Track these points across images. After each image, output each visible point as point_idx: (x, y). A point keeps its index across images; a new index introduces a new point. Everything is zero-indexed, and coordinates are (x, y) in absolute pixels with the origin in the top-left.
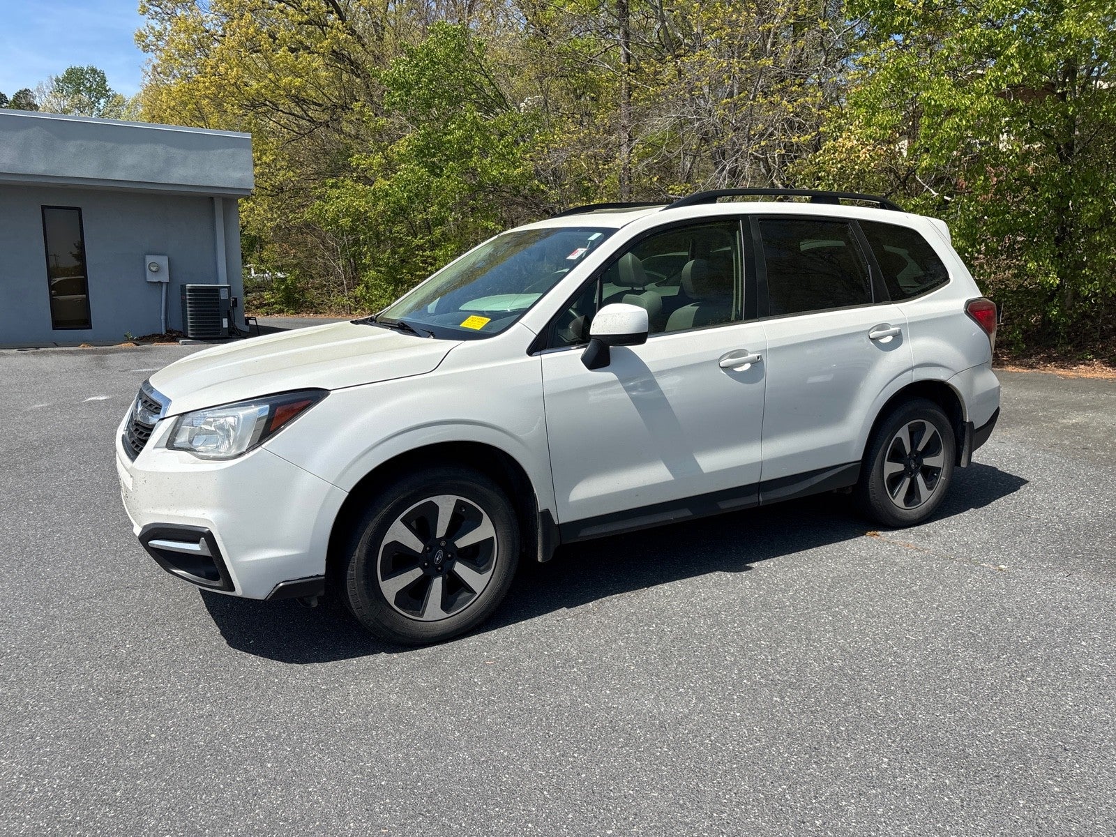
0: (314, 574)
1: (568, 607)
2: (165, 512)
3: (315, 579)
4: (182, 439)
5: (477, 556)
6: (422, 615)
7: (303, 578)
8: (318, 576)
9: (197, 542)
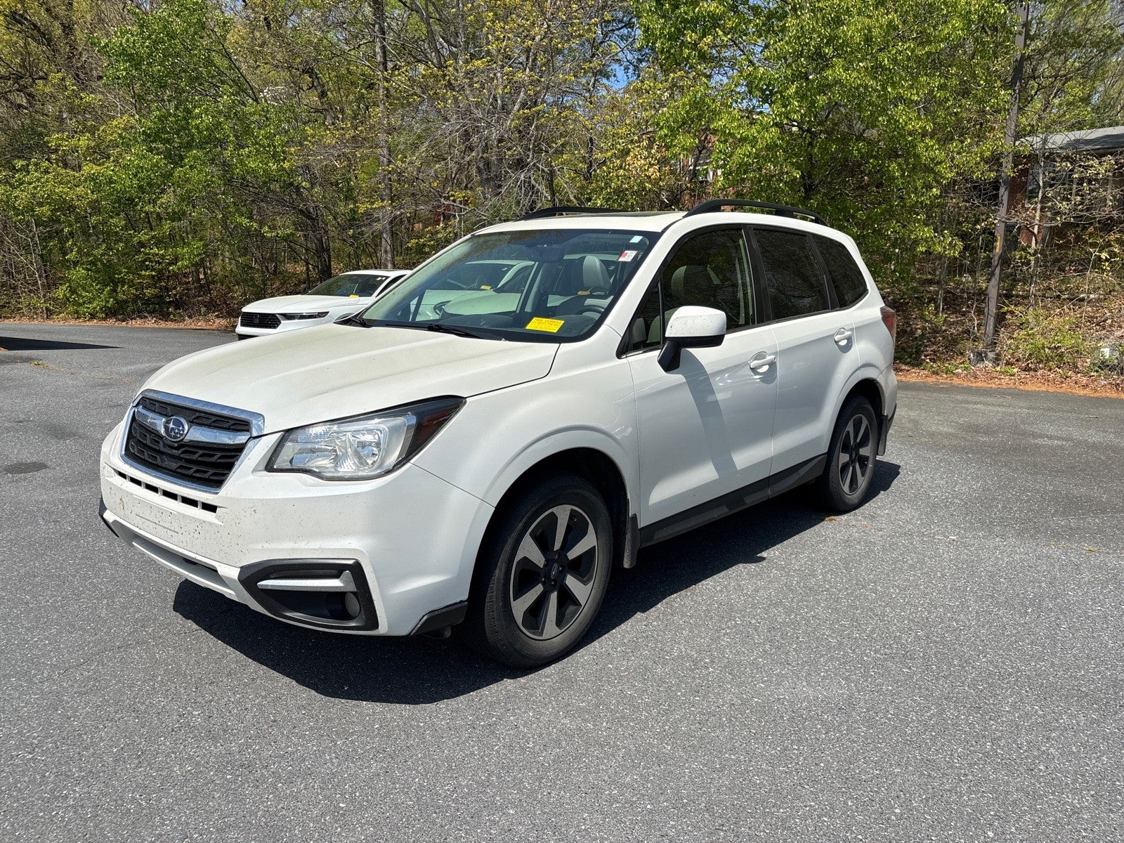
0: (458, 600)
1: (643, 611)
2: (290, 545)
3: (459, 605)
4: (282, 461)
5: (581, 567)
6: (541, 634)
7: (447, 606)
8: (461, 602)
9: (337, 576)
